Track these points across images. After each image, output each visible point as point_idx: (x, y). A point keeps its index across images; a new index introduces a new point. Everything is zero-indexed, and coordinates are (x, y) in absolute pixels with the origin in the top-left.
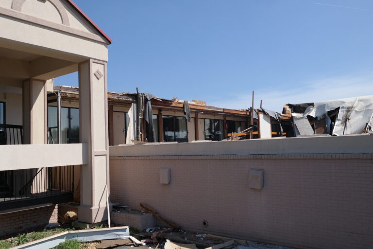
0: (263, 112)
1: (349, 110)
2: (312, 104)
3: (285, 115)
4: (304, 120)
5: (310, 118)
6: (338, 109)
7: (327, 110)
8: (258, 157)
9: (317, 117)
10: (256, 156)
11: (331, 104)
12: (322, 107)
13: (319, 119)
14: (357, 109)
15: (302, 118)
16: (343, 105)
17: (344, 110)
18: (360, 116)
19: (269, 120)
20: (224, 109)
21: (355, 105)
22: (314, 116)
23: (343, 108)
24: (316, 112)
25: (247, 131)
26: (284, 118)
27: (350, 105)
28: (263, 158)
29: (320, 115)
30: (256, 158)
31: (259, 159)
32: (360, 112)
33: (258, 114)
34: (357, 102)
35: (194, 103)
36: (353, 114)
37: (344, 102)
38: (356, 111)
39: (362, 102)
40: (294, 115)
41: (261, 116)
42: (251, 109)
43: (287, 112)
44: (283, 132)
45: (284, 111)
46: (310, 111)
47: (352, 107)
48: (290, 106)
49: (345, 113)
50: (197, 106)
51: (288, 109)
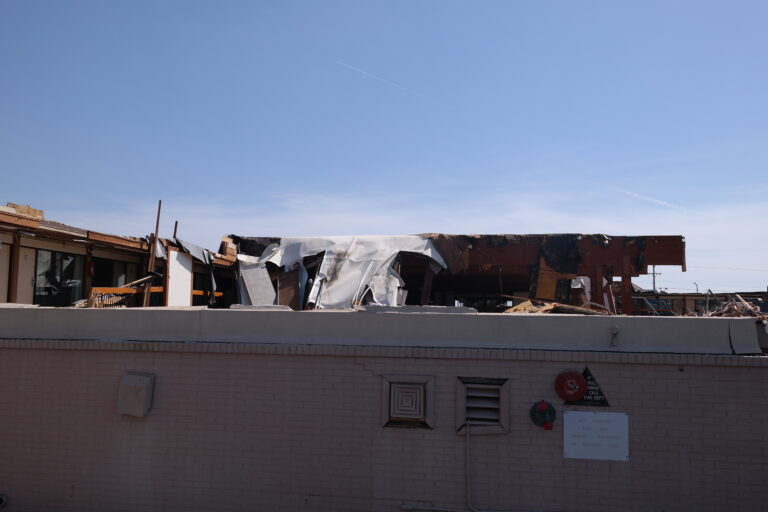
0: (179, 246)
1: (340, 257)
2: (277, 241)
3: (224, 257)
4: (259, 269)
5: (270, 267)
6: (322, 254)
7: (303, 255)
8: (144, 347)
9: (283, 267)
10: (141, 345)
11: (311, 243)
12: (294, 247)
13: (287, 270)
14: (352, 258)
15: (256, 265)
16: (332, 248)
17: (332, 257)
18: (357, 272)
19: (190, 264)
20: (88, 232)
21: (349, 251)
22: (279, 264)
23: (330, 253)
24: (283, 256)
25: (138, 285)
26: (221, 262)
27: (343, 250)
28: (156, 349)
29: (289, 263)
30: (140, 348)
31: (147, 351)
32: (358, 263)
33: (167, 250)
34: (354, 244)
35: (13, 211)
36: (345, 265)
37: (332, 243)
38: (350, 261)
39: (361, 247)
40: (242, 257)
41: (174, 254)
42: (153, 239)
43: (228, 251)
44: (217, 291)
45: (223, 249)
46: (272, 253)
47: (345, 254)
48: (236, 239)
49: (333, 262)
50: (20, 218)
51: (231, 246)
